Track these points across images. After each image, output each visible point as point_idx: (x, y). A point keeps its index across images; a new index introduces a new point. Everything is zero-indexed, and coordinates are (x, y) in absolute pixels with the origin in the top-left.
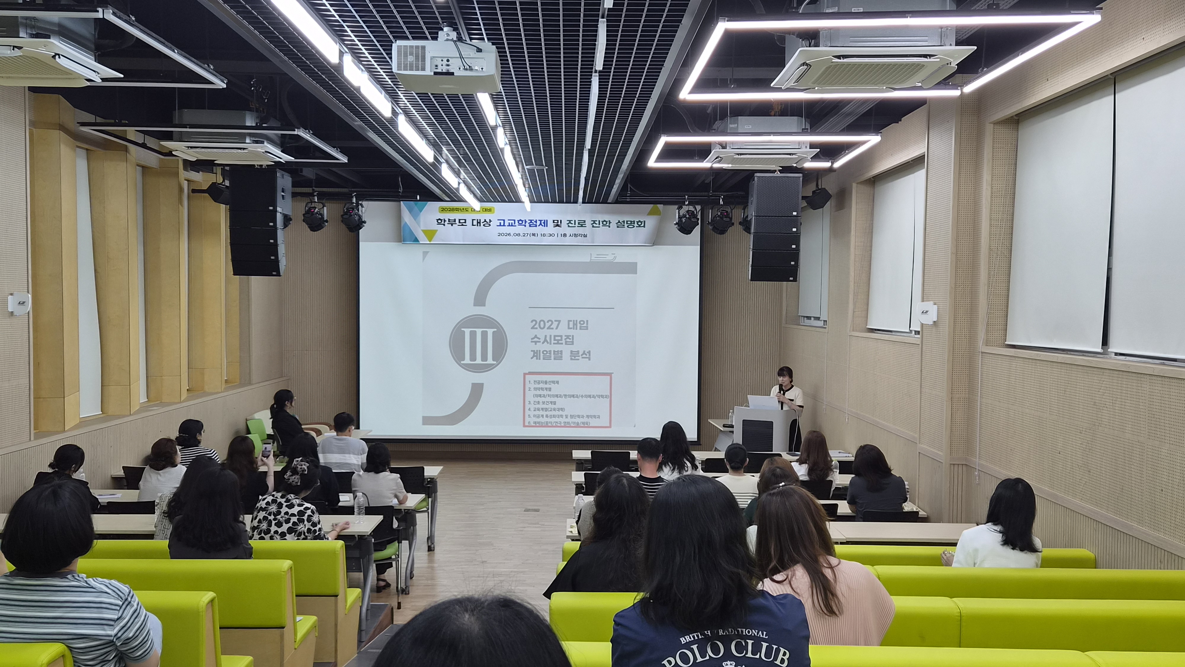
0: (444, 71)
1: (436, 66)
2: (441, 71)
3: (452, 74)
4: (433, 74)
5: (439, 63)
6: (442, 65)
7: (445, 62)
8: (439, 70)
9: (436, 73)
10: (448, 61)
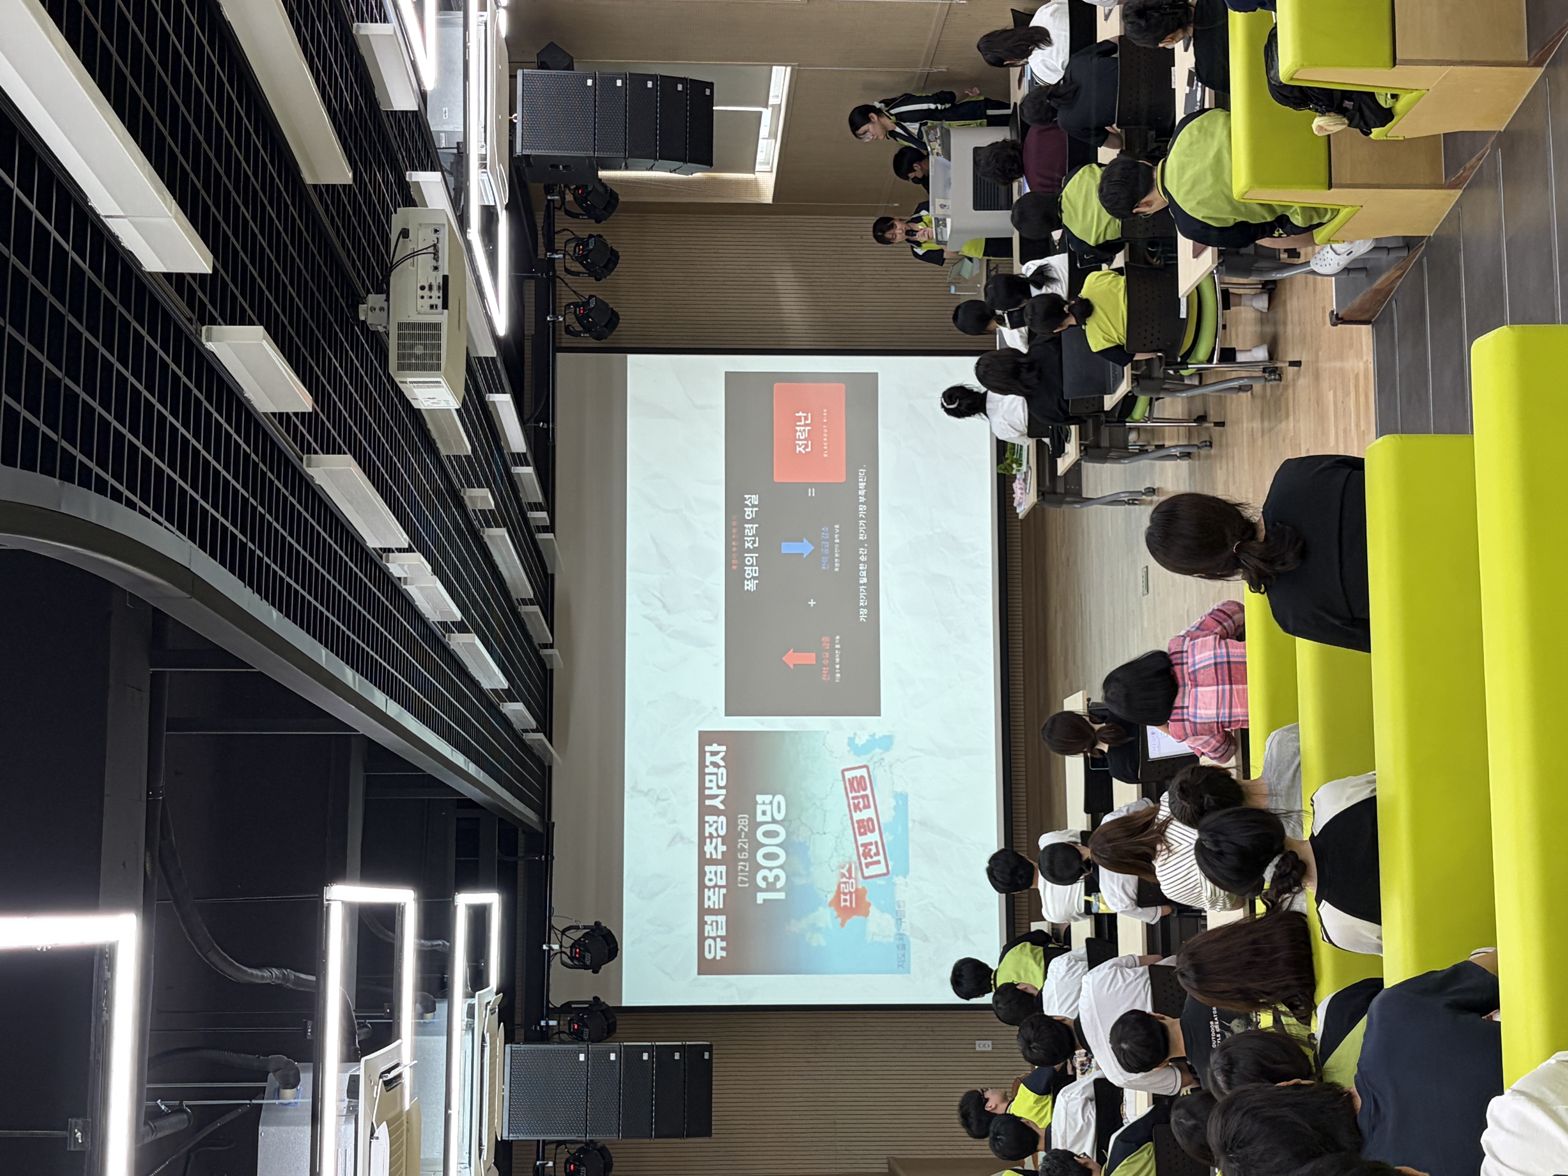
0: (441, 294)
1: (432, 307)
2: (441, 299)
3: (445, 278)
4: (446, 311)
5: (427, 302)
6: (431, 297)
7: (426, 292)
8: (439, 302)
9: (445, 306)
10: (423, 288)
